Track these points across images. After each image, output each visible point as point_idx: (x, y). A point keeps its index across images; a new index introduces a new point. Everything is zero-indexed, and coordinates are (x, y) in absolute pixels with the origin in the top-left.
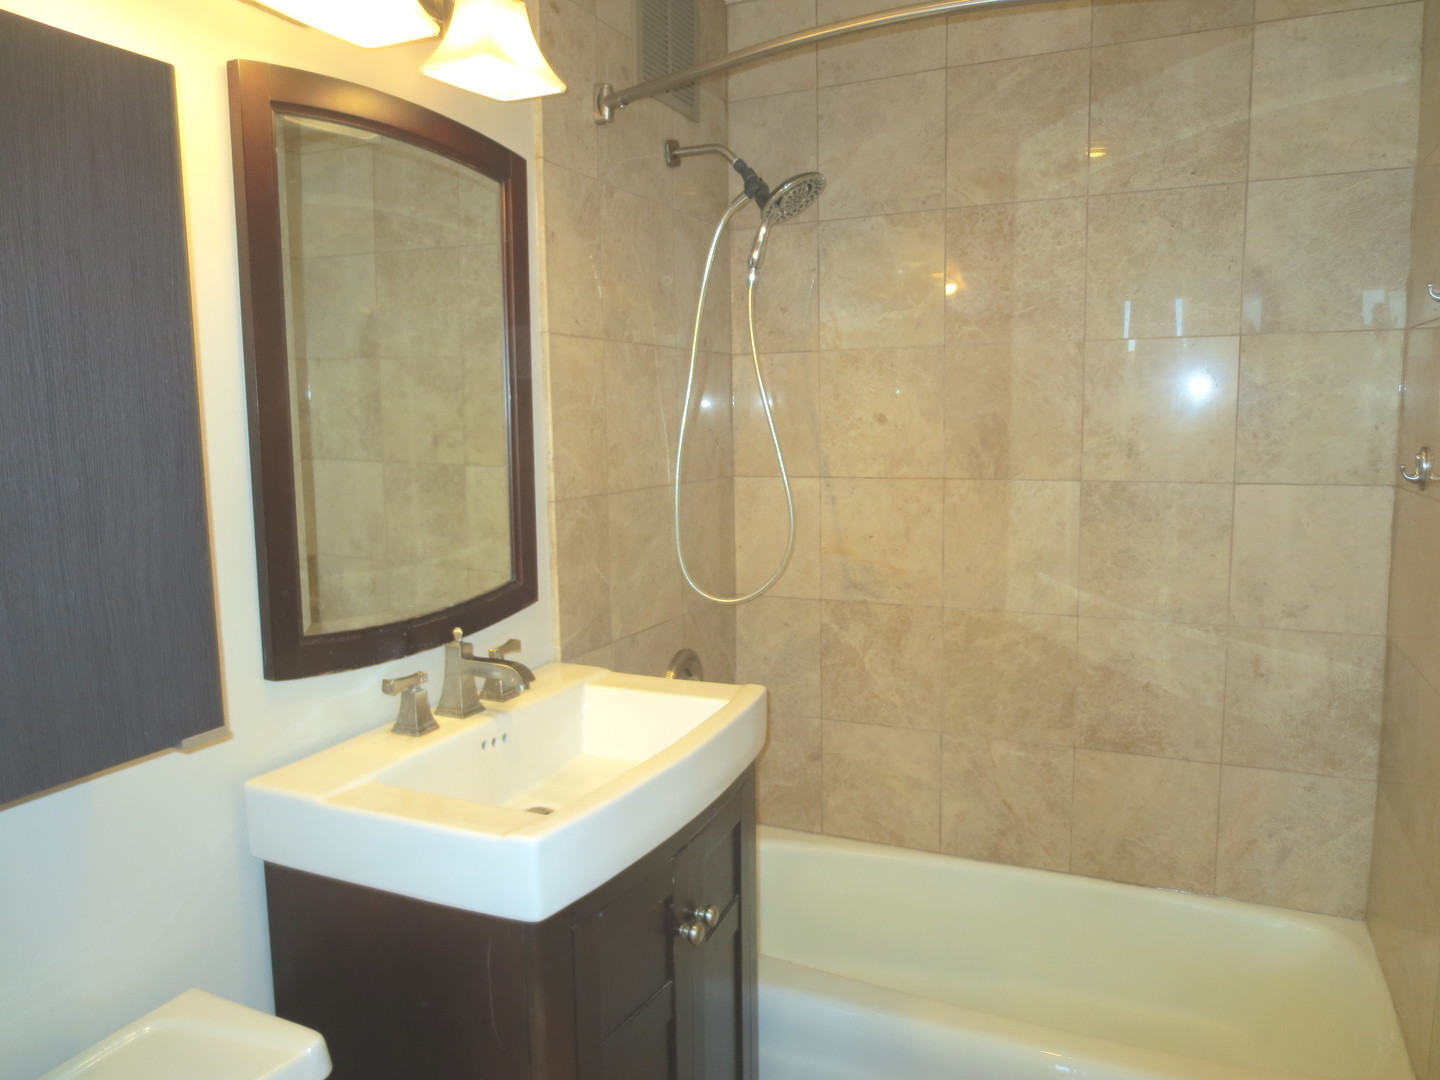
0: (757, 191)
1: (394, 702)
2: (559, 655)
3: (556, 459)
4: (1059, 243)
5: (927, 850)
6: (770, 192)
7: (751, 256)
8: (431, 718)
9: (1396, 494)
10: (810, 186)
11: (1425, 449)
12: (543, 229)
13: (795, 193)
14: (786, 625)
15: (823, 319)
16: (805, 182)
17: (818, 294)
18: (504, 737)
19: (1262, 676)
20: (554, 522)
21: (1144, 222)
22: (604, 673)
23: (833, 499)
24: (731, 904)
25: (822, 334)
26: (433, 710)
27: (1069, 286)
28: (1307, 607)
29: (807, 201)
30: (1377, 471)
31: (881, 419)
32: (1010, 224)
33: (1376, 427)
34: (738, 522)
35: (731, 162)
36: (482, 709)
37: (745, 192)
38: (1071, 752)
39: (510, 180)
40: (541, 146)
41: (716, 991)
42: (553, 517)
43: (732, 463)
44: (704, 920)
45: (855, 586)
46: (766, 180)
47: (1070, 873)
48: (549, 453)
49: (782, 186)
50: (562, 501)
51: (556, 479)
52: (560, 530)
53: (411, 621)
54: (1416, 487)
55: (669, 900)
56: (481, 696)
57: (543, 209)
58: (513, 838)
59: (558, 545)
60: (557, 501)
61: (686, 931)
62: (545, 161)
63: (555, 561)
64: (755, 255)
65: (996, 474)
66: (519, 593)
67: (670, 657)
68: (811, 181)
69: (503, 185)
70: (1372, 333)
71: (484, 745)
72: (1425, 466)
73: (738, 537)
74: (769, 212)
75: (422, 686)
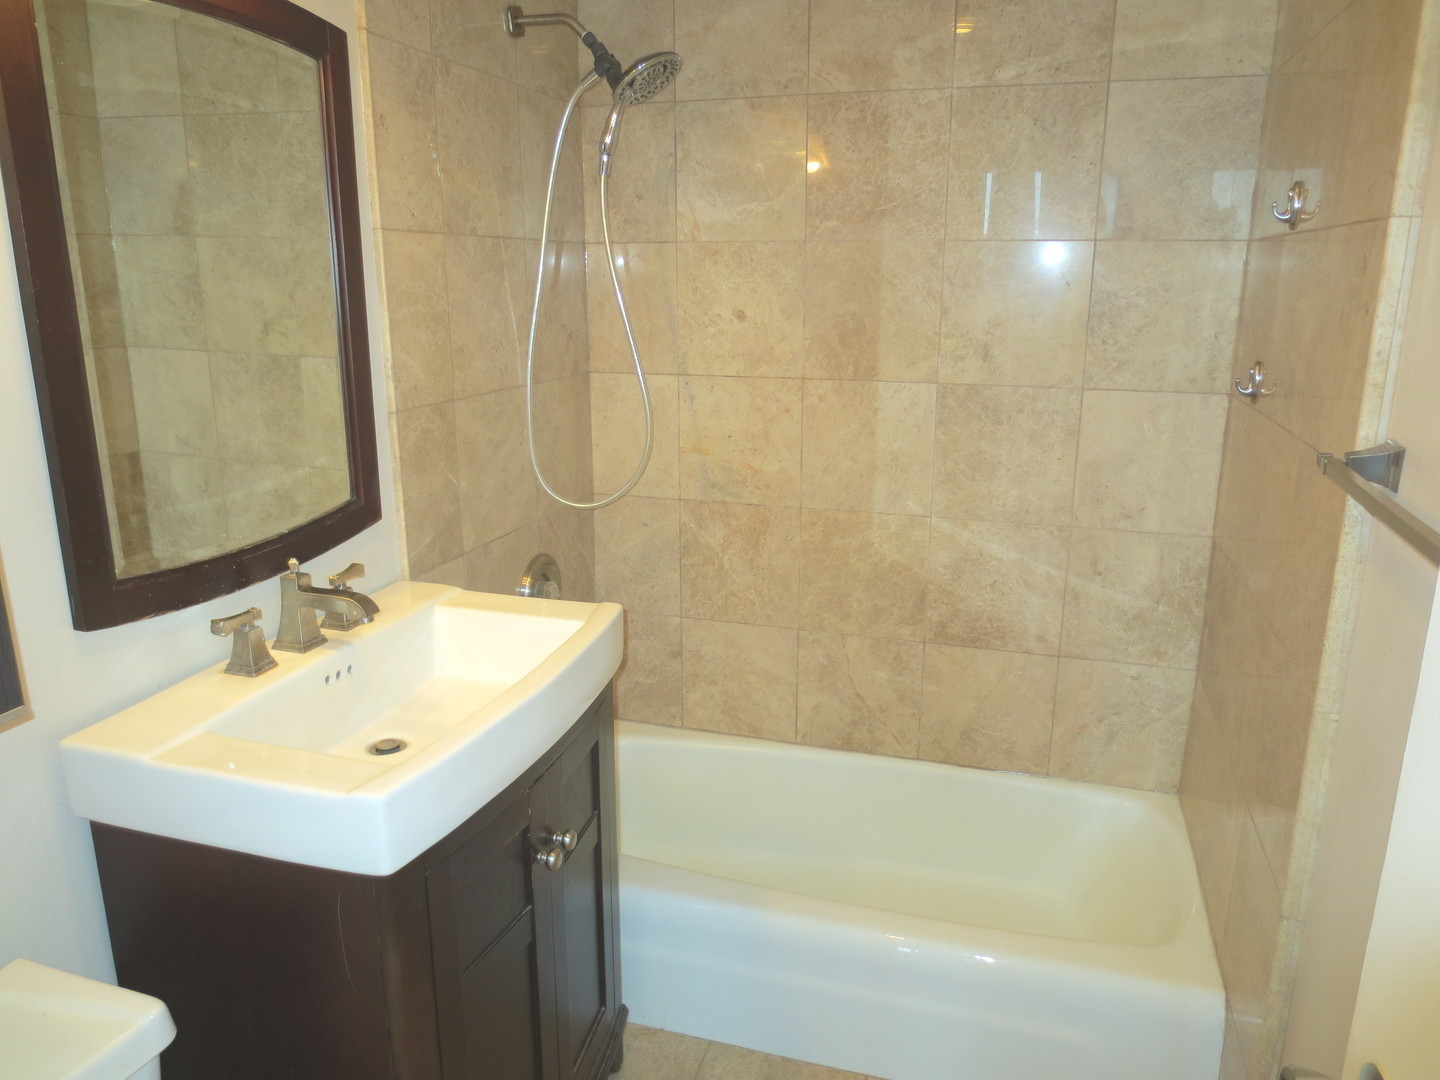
0: (610, 68)
1: (225, 643)
2: (407, 573)
3: (394, 367)
4: (922, 137)
5: (784, 741)
6: (623, 71)
7: (603, 140)
8: (268, 655)
9: (1230, 402)
10: (666, 66)
11: (1259, 363)
12: (370, 112)
13: (649, 74)
14: (646, 525)
15: (680, 208)
16: (659, 63)
17: (676, 181)
18: (349, 668)
19: (1100, 574)
20: (396, 435)
21: (1007, 118)
22: (456, 592)
23: (692, 398)
24: (590, 820)
25: (679, 224)
26: (269, 644)
27: (931, 183)
28: (1143, 509)
29: (662, 83)
30: (1214, 379)
31: (741, 316)
32: (873, 114)
33: (1216, 337)
34: (595, 419)
35: (580, 35)
36: (324, 640)
37: (596, 70)
38: (922, 647)
39: (328, 57)
40: (364, 15)
41: (579, 894)
42: (395, 429)
43: (588, 358)
44: (563, 843)
45: (713, 486)
46: (618, 57)
47: (918, 759)
48: (387, 360)
49: (635, 66)
50: (405, 413)
51: (396, 389)
52: (402, 442)
53: (241, 552)
54: (1248, 400)
55: (526, 831)
56: (323, 626)
57: (369, 88)
58: (357, 795)
59: (401, 458)
60: (398, 411)
61: (544, 858)
62: (368, 32)
63: (398, 476)
64: (608, 140)
65: (855, 374)
66: (361, 512)
67: (526, 564)
68: (666, 61)
69: (321, 62)
70: (1218, 243)
71: (327, 679)
72: (1258, 378)
73: (595, 435)
74: (621, 94)
75: (257, 623)
